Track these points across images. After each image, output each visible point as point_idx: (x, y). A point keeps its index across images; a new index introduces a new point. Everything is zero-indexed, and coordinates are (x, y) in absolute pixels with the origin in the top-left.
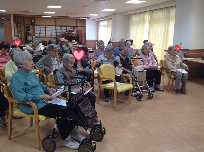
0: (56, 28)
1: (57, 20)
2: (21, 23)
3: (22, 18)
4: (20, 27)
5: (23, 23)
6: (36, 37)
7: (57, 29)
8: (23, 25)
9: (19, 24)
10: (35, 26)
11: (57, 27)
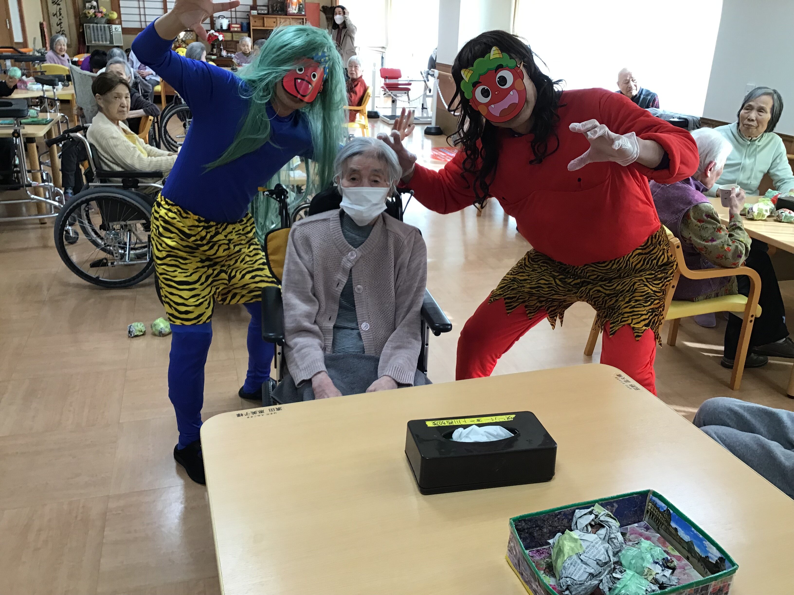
6: (125, 31)
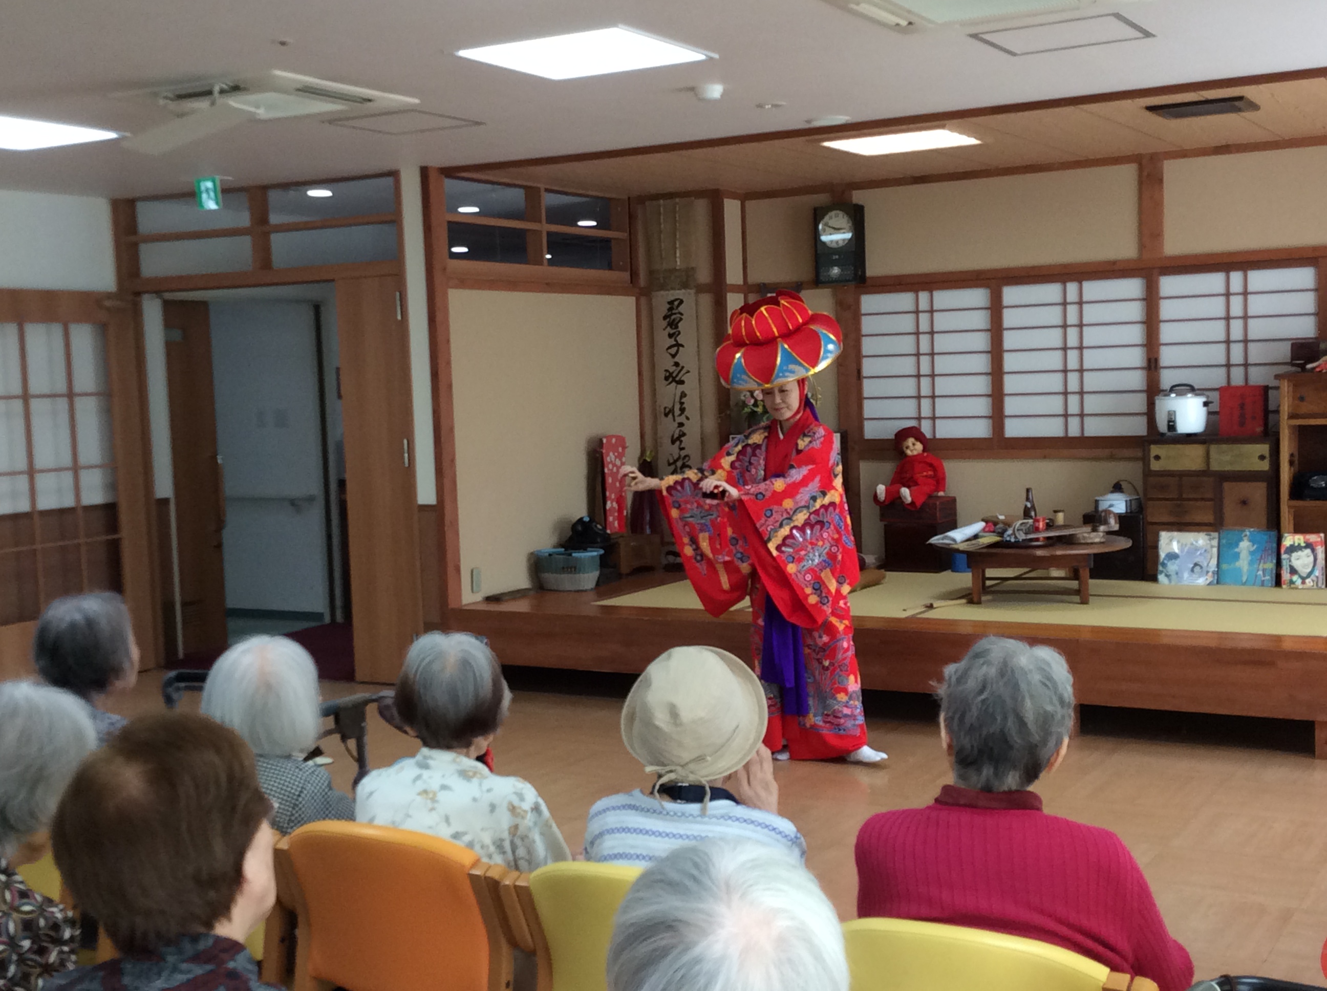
0: (1151, 300)
1: (1171, 170)
2: (686, 279)
3: (701, 208)
4: (673, 321)
5: (704, 275)
7: (1167, 309)
8: (706, 300)
9: (663, 287)
10: (869, 302)
11: (1169, 285)
